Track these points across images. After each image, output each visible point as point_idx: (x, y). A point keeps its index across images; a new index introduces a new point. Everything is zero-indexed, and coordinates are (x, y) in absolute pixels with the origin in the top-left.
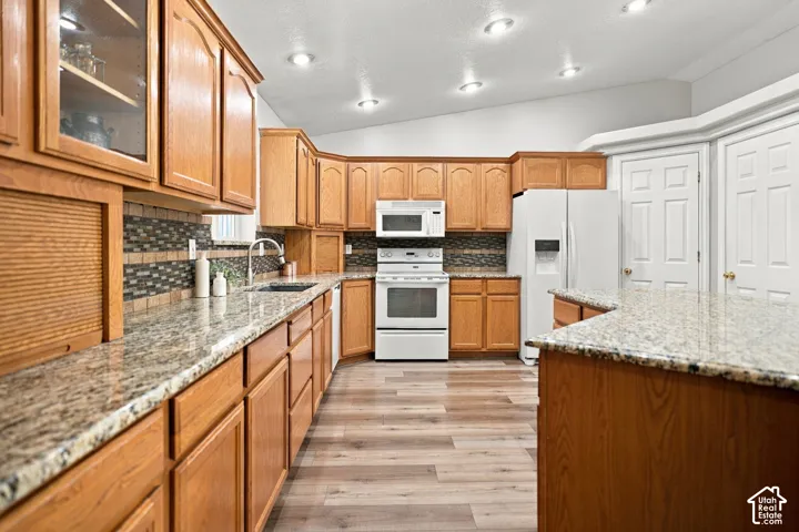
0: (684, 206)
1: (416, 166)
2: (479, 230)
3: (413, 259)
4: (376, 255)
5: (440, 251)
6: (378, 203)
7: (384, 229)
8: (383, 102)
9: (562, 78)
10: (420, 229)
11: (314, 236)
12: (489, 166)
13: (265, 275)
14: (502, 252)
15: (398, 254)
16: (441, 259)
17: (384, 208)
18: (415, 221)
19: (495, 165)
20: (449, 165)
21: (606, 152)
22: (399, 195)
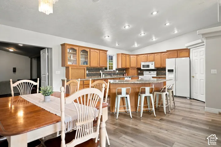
0: (203, 60)
1: (149, 55)
2: (162, 67)
3: (150, 73)
4: (143, 73)
5: (156, 72)
6: (142, 63)
7: (143, 67)
8: (139, 45)
9: (174, 33)
10: (149, 67)
11: (130, 69)
12: (164, 53)
13: (119, 75)
14: (165, 72)
15: (148, 72)
16: (156, 73)
17: (143, 64)
18: (148, 66)
19: (165, 53)
20: (155, 54)
21: (189, 48)
22: (146, 61)
